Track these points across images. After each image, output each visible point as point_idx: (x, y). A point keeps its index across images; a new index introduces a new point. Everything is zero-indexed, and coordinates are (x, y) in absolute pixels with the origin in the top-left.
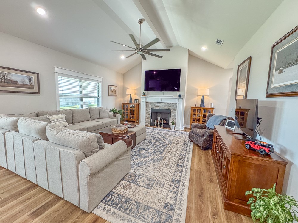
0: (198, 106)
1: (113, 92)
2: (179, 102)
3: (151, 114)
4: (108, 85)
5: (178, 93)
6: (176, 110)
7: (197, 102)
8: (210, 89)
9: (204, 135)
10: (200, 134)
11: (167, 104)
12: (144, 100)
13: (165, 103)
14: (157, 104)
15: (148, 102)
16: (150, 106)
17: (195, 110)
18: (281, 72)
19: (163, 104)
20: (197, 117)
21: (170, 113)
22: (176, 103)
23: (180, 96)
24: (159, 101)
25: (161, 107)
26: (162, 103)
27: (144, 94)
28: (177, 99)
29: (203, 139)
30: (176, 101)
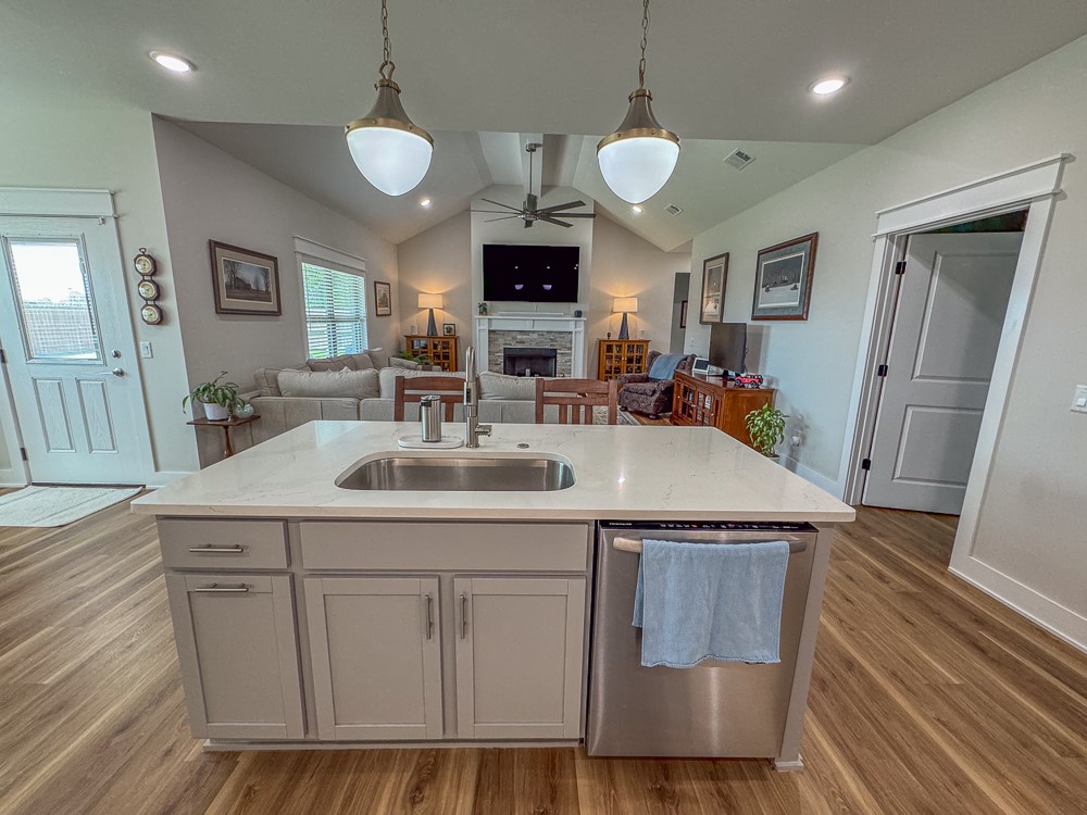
0: (615, 337)
1: (382, 302)
2: (578, 329)
3: (505, 362)
4: (375, 283)
5: (573, 307)
6: (570, 349)
7: (611, 327)
8: (638, 297)
9: (654, 392)
10: (648, 391)
11: (547, 336)
12: (485, 326)
13: (541, 333)
14: (519, 337)
15: (494, 331)
16: (501, 341)
17: (609, 348)
18: (767, 290)
19: (535, 336)
20: (615, 363)
21: (555, 357)
22: (571, 333)
23: (579, 314)
24: (527, 326)
25: (532, 343)
26: (534, 332)
27: (484, 311)
28: (573, 323)
29: (654, 398)
30: (571, 327)
